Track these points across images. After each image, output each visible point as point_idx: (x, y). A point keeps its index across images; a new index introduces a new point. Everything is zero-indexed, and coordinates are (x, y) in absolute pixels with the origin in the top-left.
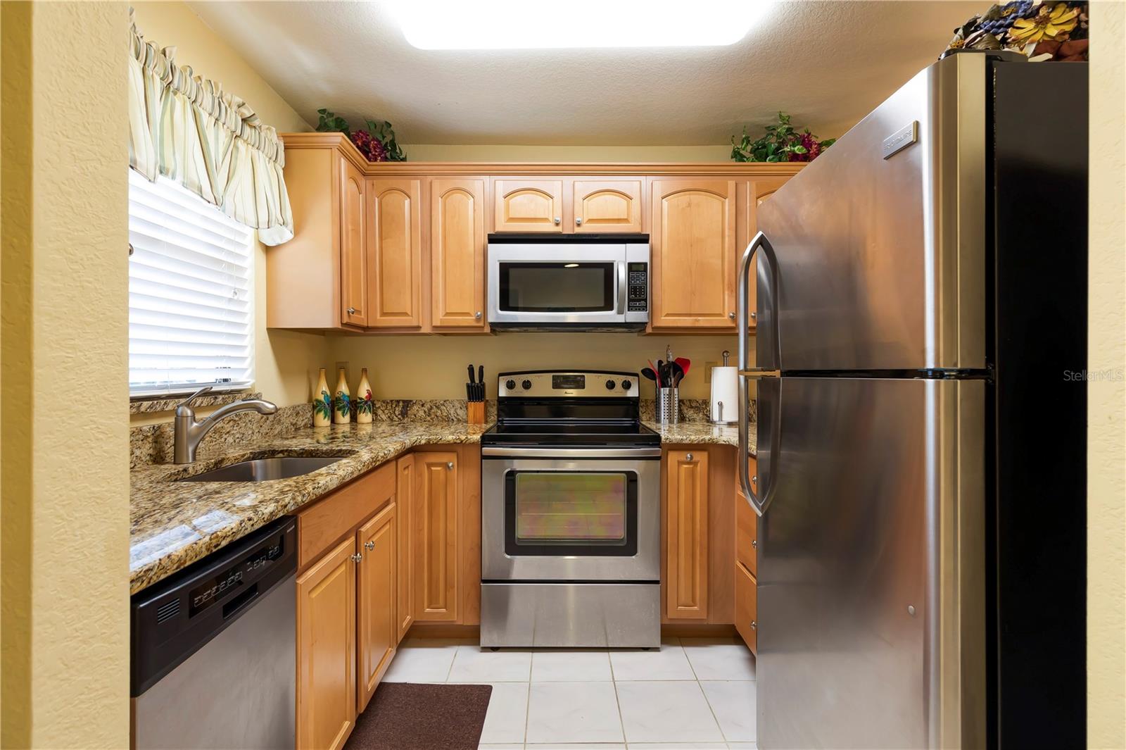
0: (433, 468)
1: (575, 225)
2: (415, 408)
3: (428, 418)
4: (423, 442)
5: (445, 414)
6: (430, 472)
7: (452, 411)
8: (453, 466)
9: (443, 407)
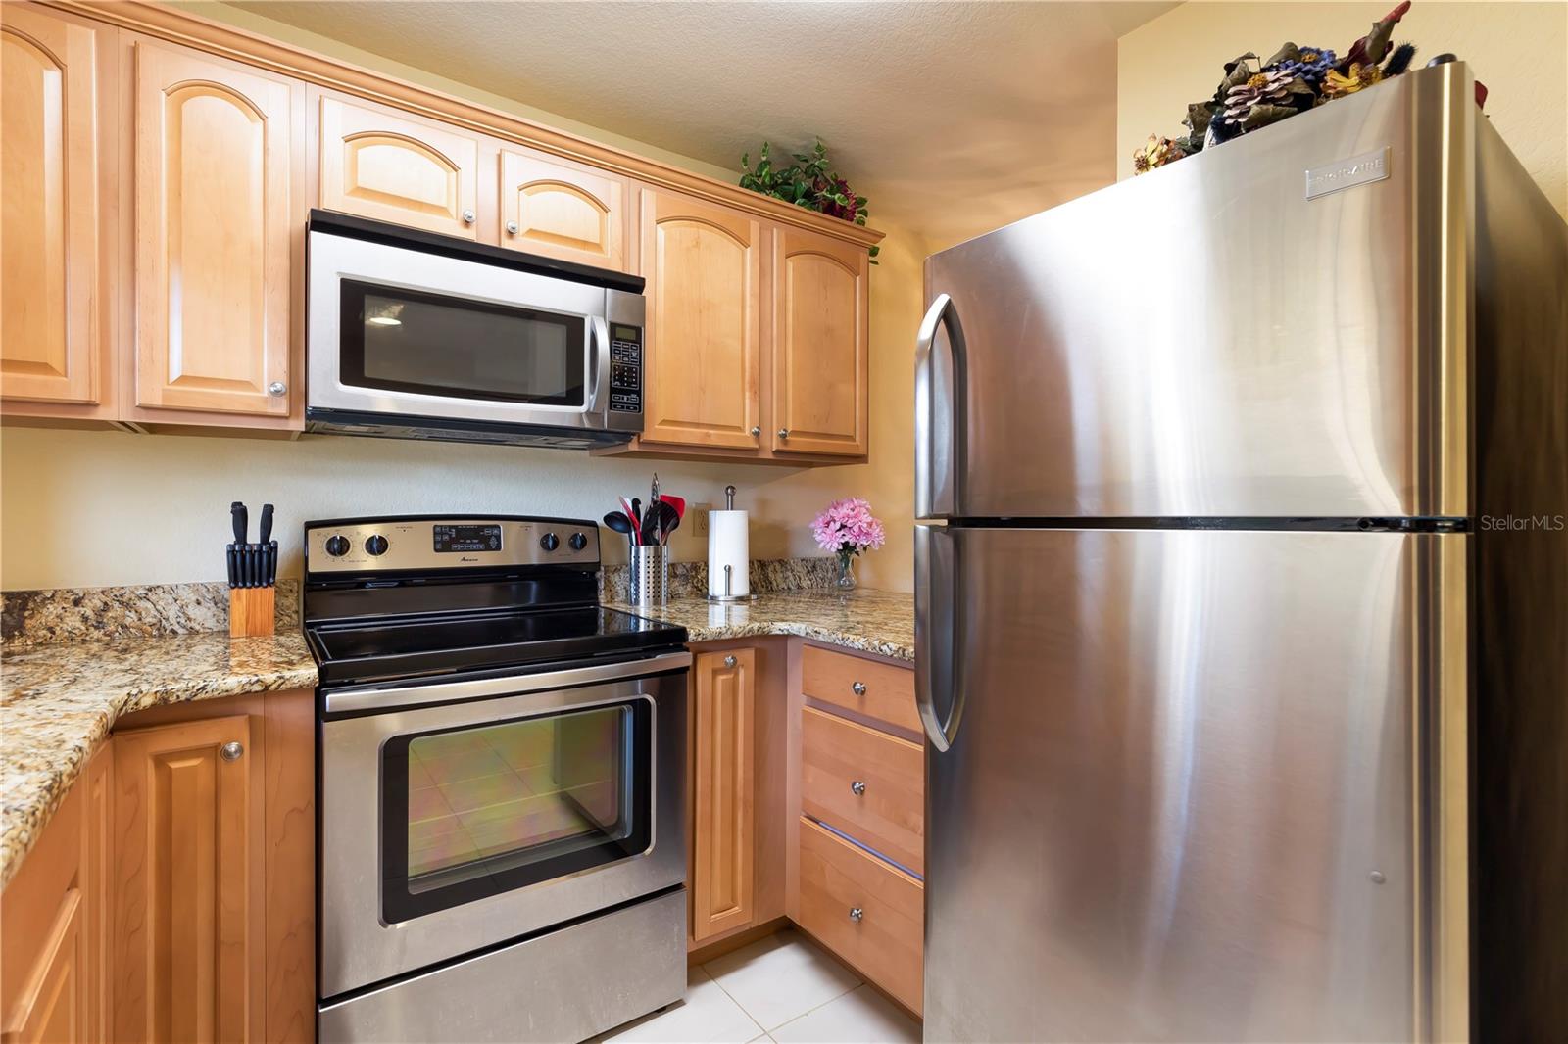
0: (174, 765)
1: (503, 233)
2: (52, 610)
3: (96, 634)
4: (147, 701)
5: (150, 620)
6: (166, 778)
7: (172, 612)
8: (240, 750)
9: (142, 604)
